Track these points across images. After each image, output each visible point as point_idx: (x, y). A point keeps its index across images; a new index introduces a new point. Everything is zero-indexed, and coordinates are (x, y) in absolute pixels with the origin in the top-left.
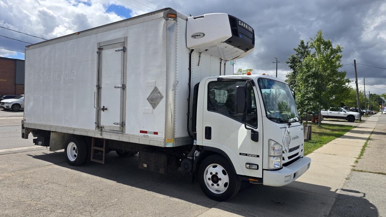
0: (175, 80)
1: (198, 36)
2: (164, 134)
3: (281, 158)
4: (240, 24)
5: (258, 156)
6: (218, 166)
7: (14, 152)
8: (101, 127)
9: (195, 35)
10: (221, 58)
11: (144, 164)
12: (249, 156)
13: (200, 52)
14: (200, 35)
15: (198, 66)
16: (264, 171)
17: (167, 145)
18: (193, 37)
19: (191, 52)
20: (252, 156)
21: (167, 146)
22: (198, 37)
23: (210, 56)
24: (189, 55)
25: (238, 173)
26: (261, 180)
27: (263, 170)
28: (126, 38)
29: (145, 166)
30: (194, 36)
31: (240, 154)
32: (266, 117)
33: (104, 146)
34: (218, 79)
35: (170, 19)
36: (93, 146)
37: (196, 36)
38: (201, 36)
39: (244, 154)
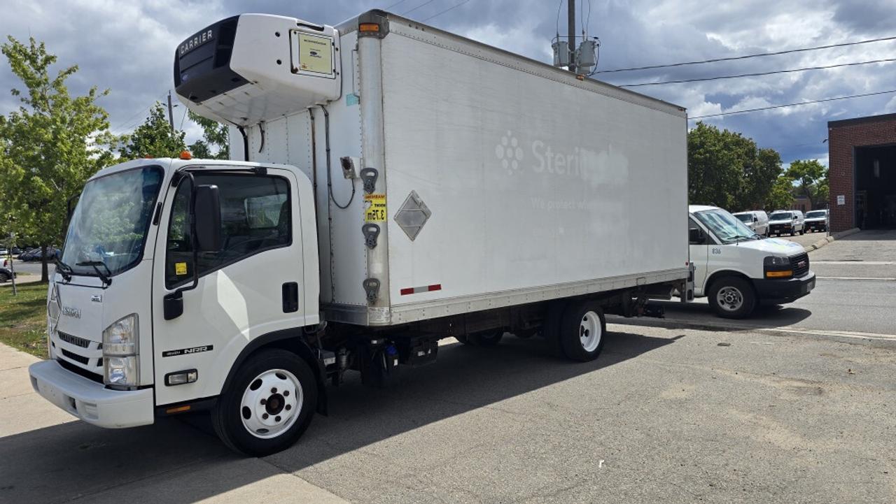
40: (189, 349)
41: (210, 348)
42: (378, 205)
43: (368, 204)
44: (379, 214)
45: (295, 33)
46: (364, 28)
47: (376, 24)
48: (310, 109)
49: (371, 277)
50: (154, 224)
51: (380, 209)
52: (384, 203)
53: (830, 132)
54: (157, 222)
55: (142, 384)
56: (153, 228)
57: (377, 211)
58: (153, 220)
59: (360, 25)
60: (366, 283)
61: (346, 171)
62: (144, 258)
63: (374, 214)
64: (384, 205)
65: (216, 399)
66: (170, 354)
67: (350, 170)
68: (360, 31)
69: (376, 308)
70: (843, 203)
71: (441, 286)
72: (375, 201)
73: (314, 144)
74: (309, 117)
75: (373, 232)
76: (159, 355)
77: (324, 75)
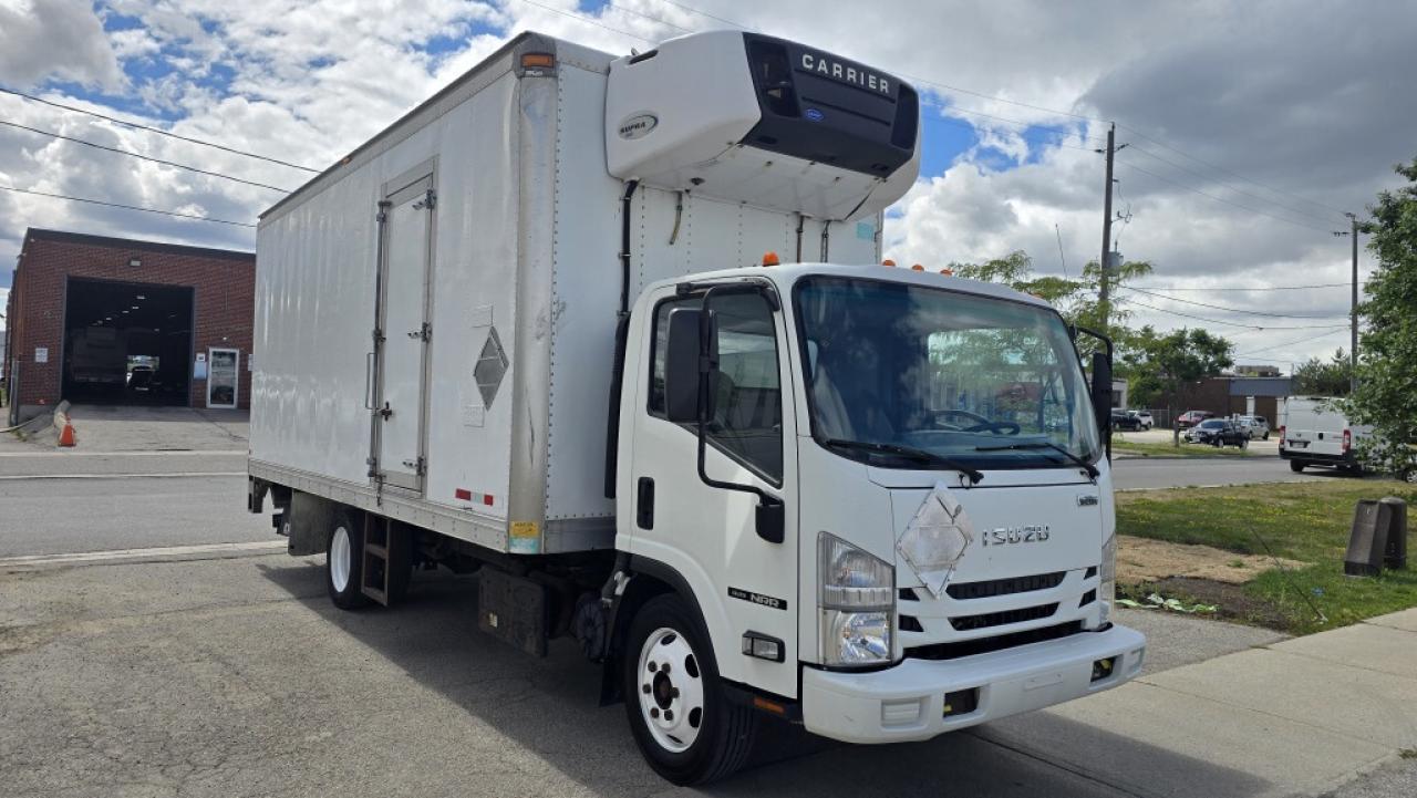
0: (552, 299)
1: (637, 126)
2: (506, 504)
3: (890, 620)
4: (810, 67)
5: (783, 605)
6: (676, 640)
7: (230, 555)
8: (381, 477)
9: (630, 124)
10: (797, 213)
11: (491, 615)
12: (755, 601)
13: (679, 189)
14: (644, 125)
15: (671, 243)
16: (807, 670)
17: (515, 546)
18: (625, 133)
19: (630, 193)
20: (765, 601)
21: (514, 550)
22: (638, 130)
23: (741, 207)
24: (621, 205)
25: (722, 674)
26: (795, 706)
27: (801, 665)
28: (434, 160)
29: (494, 622)
30: (626, 131)
31: (731, 592)
32: (812, 440)
33: (388, 544)
34: (679, 287)
35: (529, 72)
36: (368, 542)
37: (633, 130)
38: (647, 128)
39: (741, 594)
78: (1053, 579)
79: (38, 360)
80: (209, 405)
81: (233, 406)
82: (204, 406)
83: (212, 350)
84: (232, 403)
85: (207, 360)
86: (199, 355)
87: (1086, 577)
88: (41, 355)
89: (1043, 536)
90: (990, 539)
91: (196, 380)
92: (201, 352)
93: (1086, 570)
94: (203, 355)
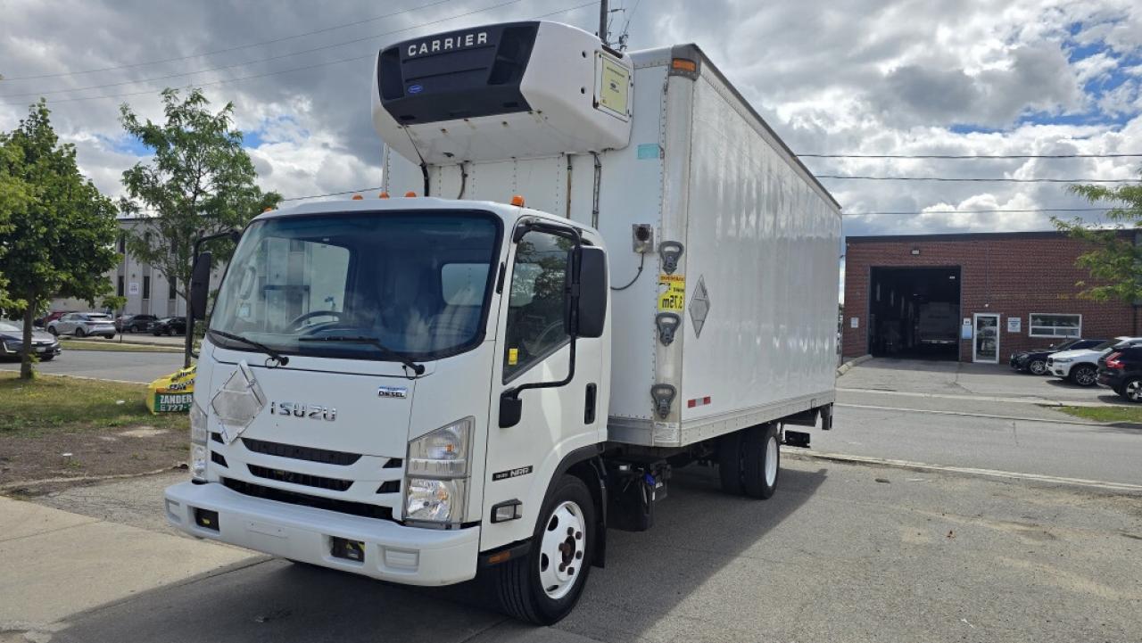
40: (514, 470)
41: (530, 469)
42: (678, 290)
43: (665, 288)
44: (678, 300)
45: (600, 56)
46: (679, 64)
47: (693, 62)
48: (569, 156)
49: (662, 382)
50: (498, 292)
51: (680, 294)
52: (682, 288)
53: (848, 248)
54: (500, 290)
55: (470, 520)
56: (495, 296)
57: (676, 297)
58: (495, 288)
59: (673, 59)
60: (655, 389)
61: (639, 242)
62: (486, 339)
63: (672, 301)
64: (683, 291)
65: (530, 543)
66: (499, 476)
67: (647, 242)
68: (672, 68)
69: (667, 424)
70: (857, 326)
71: (711, 399)
72: (674, 284)
73: (569, 202)
74: (567, 166)
75: (669, 324)
76: (489, 477)
77: (618, 115)
78: (349, 459)
79: (853, 326)
80: (975, 360)
81: (996, 361)
82: (970, 360)
83: (976, 315)
84: (995, 359)
85: (972, 323)
86: (965, 320)
87: (386, 466)
88: (855, 323)
89: (329, 416)
90: (278, 409)
91: (963, 340)
92: (968, 317)
93: (387, 460)
94: (969, 320)
